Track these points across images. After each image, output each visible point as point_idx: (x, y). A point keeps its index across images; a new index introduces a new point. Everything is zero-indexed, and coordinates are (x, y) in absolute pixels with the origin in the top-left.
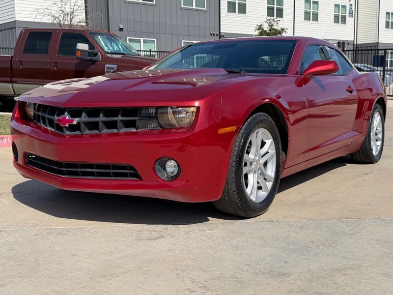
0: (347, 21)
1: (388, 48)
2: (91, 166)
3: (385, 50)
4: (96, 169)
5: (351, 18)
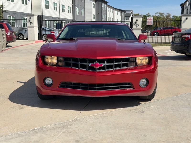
0: (28, 3)
1: (63, 20)
2: (111, 85)
3: (62, 21)
4: (113, 86)
5: (29, 2)
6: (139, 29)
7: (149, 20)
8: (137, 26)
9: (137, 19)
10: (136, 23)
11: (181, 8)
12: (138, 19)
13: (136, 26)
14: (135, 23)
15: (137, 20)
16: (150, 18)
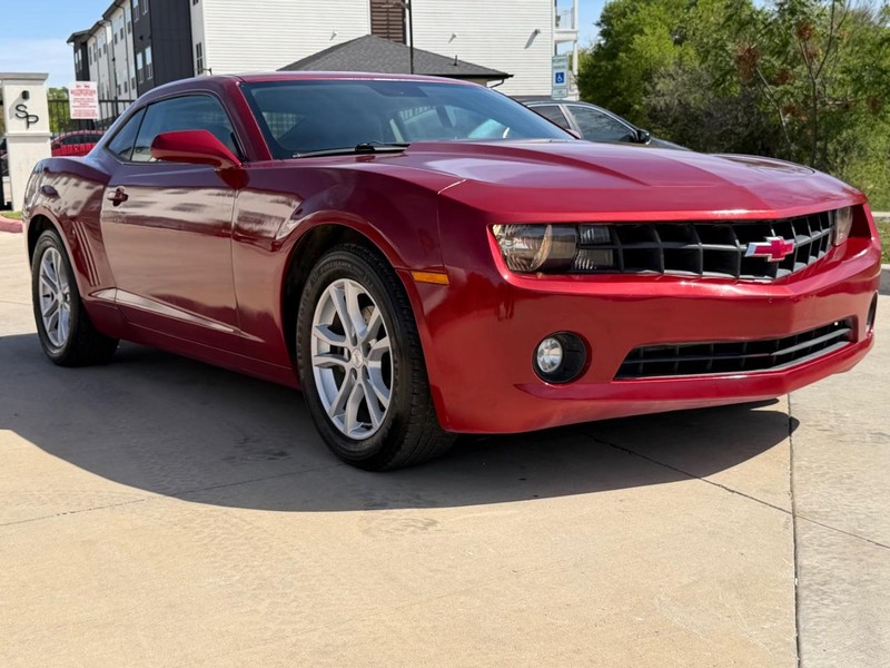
6: (38, 138)
7: (82, 96)
8: (28, 123)
9: (25, 88)
10: (22, 108)
11: (76, 51)
12: (32, 87)
13: (24, 122)
14: (17, 108)
15: (25, 95)
16: (83, 88)
